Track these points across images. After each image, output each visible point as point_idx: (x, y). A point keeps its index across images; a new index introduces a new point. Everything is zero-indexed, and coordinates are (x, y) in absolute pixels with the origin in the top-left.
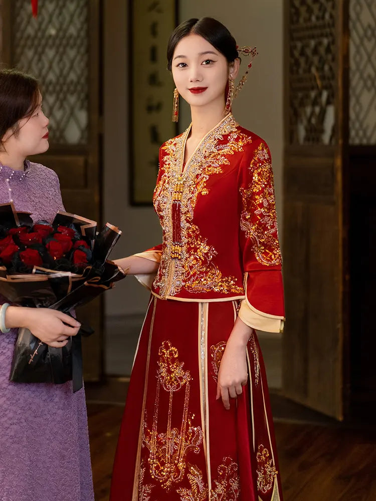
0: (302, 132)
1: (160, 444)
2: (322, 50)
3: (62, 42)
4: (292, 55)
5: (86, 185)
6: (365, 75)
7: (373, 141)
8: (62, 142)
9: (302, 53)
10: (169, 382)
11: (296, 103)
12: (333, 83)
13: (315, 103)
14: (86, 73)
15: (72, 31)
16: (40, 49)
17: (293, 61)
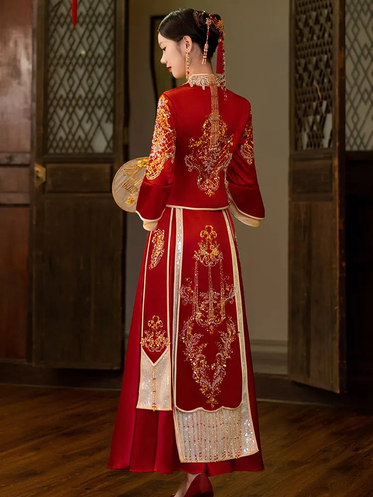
0: (305, 139)
2: (322, 65)
3: (91, 62)
4: (297, 71)
6: (362, 90)
7: (369, 148)
8: (90, 151)
9: (306, 69)
11: (300, 113)
12: (331, 93)
13: (316, 112)
14: (112, 89)
15: (101, 51)
16: (71, 68)
17: (298, 76)
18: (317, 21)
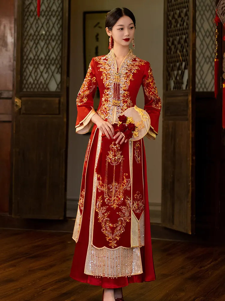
0: (172, 85)
1: (109, 189)
2: (182, 41)
3: (48, 38)
4: (168, 45)
5: (59, 114)
6: (206, 56)
7: (209, 90)
8: (47, 90)
9: (173, 43)
10: (114, 161)
11: (170, 69)
12: (188, 58)
13: (179, 69)
14: (60, 54)
15: (54, 32)
16: (37, 41)
17: (168, 47)
18: (180, 16)
